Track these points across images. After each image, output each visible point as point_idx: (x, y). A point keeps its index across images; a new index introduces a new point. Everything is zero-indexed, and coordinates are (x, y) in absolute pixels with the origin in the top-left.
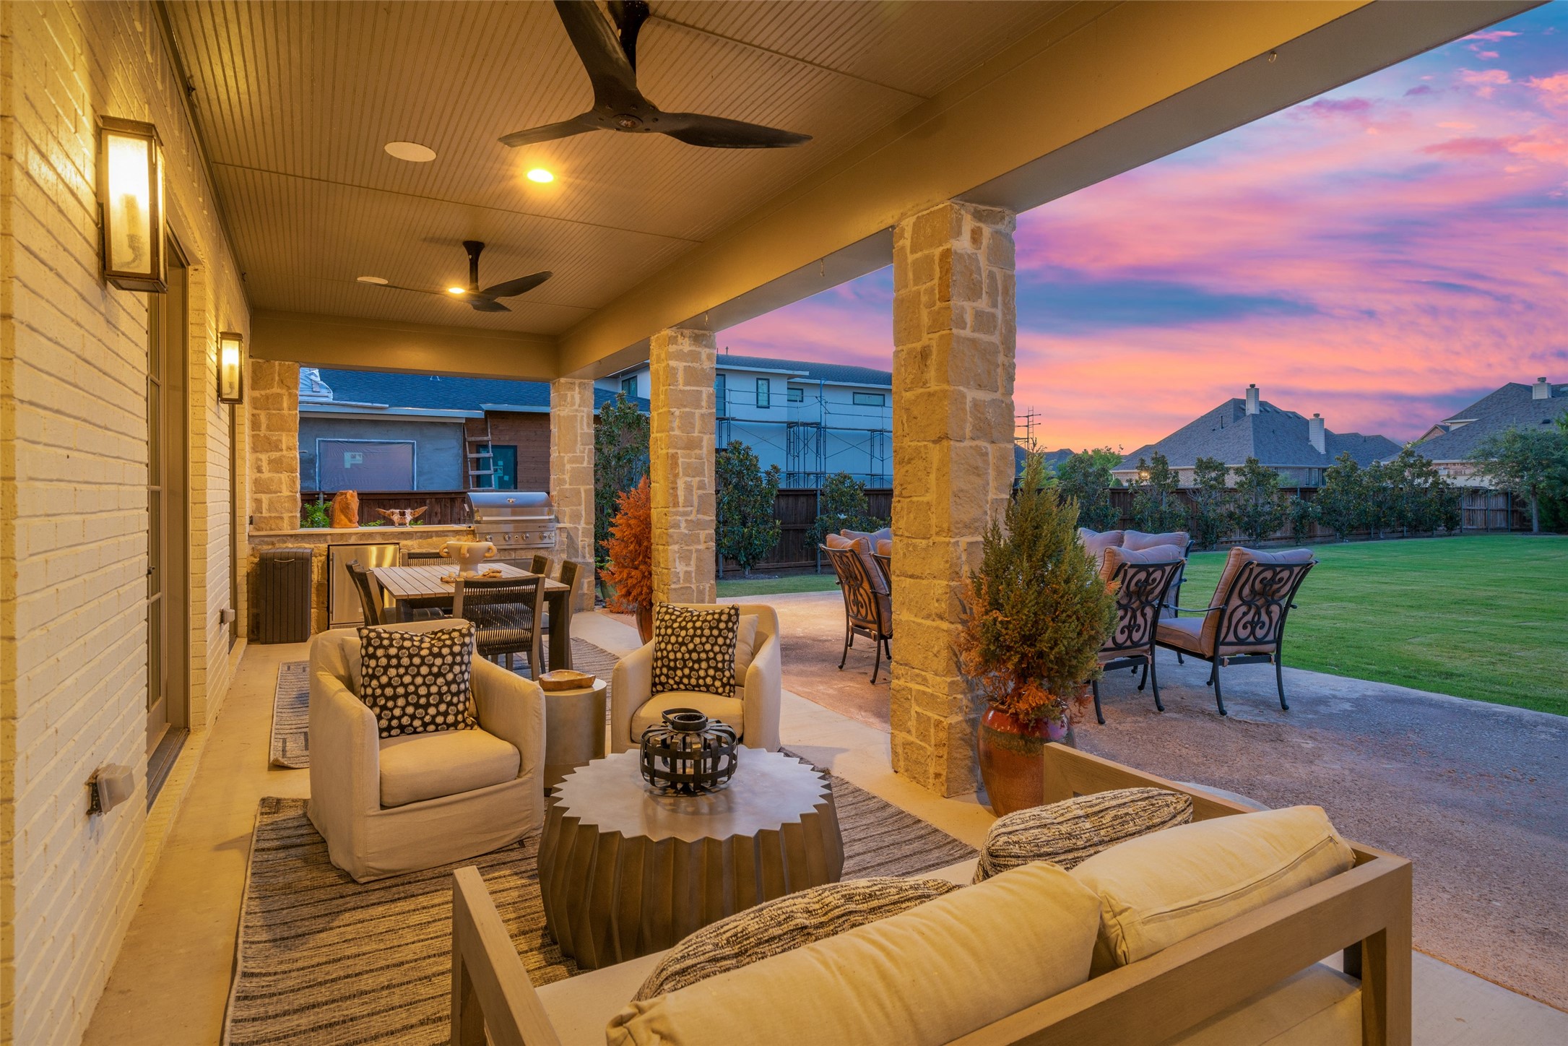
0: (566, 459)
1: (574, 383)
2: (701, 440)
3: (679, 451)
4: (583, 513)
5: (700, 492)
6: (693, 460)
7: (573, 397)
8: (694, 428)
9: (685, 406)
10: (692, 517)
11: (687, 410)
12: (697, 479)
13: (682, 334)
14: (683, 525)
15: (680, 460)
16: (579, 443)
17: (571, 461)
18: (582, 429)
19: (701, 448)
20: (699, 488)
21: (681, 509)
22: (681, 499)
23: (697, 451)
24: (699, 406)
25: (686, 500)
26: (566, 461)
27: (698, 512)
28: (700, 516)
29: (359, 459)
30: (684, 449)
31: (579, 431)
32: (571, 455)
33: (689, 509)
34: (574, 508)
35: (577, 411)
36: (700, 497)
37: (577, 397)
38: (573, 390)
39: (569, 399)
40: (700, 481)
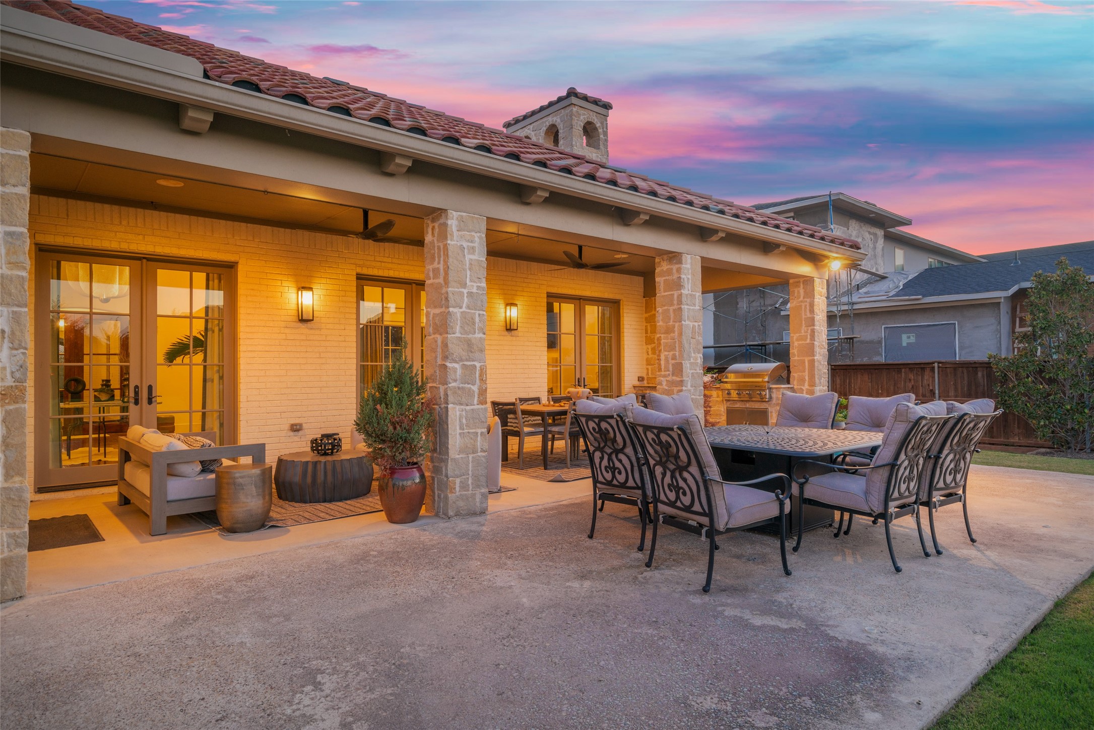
0: (795, 338)
1: (799, 282)
2: (674, 327)
3: (662, 336)
4: (807, 378)
5: (673, 362)
6: (669, 340)
7: (799, 292)
8: (670, 319)
9: (664, 306)
10: (669, 378)
11: (666, 308)
12: (672, 353)
13: (663, 260)
14: (664, 383)
15: (663, 341)
16: (804, 326)
17: (797, 340)
18: (805, 315)
19: (674, 332)
20: (672, 359)
21: (663, 373)
22: (663, 367)
23: (672, 335)
24: (672, 305)
25: (665, 367)
26: (795, 339)
27: (673, 375)
28: (674, 378)
29: (913, 339)
30: (664, 333)
31: (804, 317)
32: (798, 335)
33: (668, 373)
34: (800, 374)
35: (802, 302)
36: (673, 365)
37: (802, 291)
38: (799, 287)
39: (796, 294)
40: (673, 354)
